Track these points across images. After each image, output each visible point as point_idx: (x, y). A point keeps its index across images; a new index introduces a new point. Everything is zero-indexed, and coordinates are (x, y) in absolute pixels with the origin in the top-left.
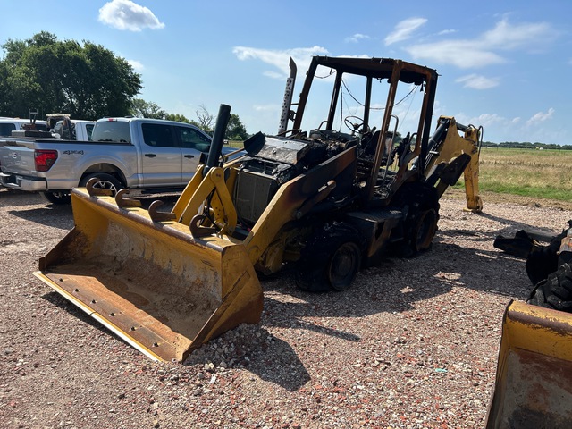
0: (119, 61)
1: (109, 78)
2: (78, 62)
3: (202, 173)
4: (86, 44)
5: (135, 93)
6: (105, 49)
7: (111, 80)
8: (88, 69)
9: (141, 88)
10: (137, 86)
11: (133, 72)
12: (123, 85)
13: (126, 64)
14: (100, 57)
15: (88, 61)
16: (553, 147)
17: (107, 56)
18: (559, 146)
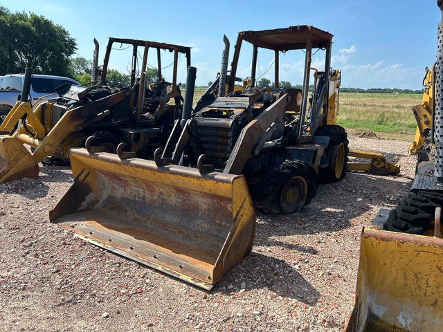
0: (58, 28)
1: (50, 41)
2: (25, 29)
3: (18, 105)
4: (31, 15)
5: (72, 53)
6: (45, 19)
7: (51, 44)
8: (34, 35)
9: (76, 49)
10: (73, 48)
11: (70, 37)
12: (61, 47)
13: (64, 30)
14: (43, 26)
15: (33, 29)
16: (407, 92)
17: (47, 24)
18: (411, 91)
